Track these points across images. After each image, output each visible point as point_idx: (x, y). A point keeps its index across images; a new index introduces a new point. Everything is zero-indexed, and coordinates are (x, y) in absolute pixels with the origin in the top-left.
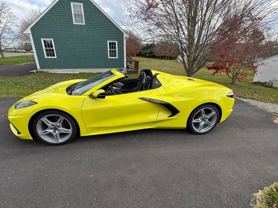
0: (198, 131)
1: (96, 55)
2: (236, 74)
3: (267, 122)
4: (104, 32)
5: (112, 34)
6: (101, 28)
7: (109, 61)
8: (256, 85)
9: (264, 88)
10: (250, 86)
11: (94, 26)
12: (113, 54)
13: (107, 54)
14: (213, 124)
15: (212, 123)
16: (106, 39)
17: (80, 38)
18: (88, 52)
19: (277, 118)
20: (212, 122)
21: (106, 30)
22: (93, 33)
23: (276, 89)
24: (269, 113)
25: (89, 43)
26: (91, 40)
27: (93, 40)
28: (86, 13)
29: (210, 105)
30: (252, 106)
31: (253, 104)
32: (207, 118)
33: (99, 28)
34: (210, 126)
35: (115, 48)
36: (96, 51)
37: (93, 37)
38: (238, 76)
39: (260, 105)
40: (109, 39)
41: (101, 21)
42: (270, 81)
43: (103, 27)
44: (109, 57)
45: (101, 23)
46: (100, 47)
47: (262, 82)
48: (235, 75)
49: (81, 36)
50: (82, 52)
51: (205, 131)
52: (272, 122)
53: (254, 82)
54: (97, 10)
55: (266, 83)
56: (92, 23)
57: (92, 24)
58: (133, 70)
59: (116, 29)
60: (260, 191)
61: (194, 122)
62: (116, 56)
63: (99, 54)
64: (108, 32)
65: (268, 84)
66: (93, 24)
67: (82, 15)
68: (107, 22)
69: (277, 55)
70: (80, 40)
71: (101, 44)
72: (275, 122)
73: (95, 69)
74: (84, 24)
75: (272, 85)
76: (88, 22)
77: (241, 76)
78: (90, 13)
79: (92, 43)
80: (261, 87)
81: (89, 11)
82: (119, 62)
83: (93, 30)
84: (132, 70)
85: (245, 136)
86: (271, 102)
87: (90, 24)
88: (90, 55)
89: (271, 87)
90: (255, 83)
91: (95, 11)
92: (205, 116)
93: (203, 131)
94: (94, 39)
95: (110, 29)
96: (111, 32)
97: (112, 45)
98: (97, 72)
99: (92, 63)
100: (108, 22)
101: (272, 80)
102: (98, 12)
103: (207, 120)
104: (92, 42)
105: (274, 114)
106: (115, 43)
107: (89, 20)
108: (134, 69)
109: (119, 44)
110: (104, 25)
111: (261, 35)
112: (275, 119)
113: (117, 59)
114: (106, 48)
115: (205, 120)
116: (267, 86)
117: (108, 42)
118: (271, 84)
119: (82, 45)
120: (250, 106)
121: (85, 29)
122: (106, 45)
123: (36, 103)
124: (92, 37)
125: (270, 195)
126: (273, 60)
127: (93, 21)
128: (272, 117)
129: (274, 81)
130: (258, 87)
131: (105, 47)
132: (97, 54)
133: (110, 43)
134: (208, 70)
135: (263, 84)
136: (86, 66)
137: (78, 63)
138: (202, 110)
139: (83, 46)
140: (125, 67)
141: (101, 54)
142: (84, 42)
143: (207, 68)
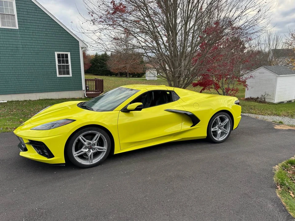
0: (217, 140)
1: (37, 73)
2: (226, 90)
3: (270, 129)
4: (49, 40)
5: (61, 43)
6: (45, 35)
7: (58, 81)
8: (249, 101)
9: (258, 104)
10: (244, 103)
11: (34, 32)
12: (64, 70)
13: (55, 71)
14: (229, 132)
15: (227, 131)
16: (52, 50)
17: (9, 48)
18: (24, 69)
19: (276, 125)
20: (227, 129)
21: (52, 38)
22: (31, 41)
23: (270, 104)
24: (269, 122)
25: (25, 56)
26: (29, 51)
27: (32, 51)
28: (20, 12)
29: (224, 113)
30: (253, 118)
31: (253, 117)
32: (222, 126)
33: (42, 34)
34: (226, 134)
35: (67, 62)
36: (36, 67)
37: (33, 47)
38: (229, 92)
39: (260, 117)
40: (58, 50)
41: (45, 25)
42: (262, 96)
43: (47, 32)
44: (58, 76)
45: (44, 28)
46: (43, 60)
47: (254, 98)
48: (226, 92)
49: (11, 46)
50: (13, 69)
51: (223, 139)
52: (273, 129)
53: (246, 99)
54: (38, 9)
55: (258, 98)
56: (30, 26)
57: (30, 29)
58: (94, 93)
59: (67, 36)
60: (276, 166)
61: (213, 130)
62: (68, 73)
63: (42, 71)
64: (55, 40)
65: (261, 99)
66: (32, 29)
67: (14, 15)
68: (53, 26)
69: (262, 67)
70: (10, 51)
71: (45, 56)
72: (276, 128)
73: (35, 93)
74: (18, 28)
75: (265, 100)
76: (23, 26)
77: (232, 92)
78: (26, 13)
79: (30, 56)
80: (255, 103)
81: (26, 10)
82: (73, 82)
83: (32, 36)
84: (92, 93)
85: (255, 140)
86: (268, 115)
87: (27, 29)
88: (28, 73)
89: (264, 102)
90: (248, 99)
91: (35, 12)
92: (220, 124)
93: (221, 139)
94: (34, 49)
95: (58, 35)
96: (60, 40)
97: (63, 58)
98: (38, 99)
99: (31, 85)
100: (55, 26)
101: (264, 94)
102: (40, 12)
103: (223, 128)
104: (31, 54)
105: (273, 122)
106: (67, 55)
107: (26, 23)
108: (95, 91)
109: (73, 57)
110: (49, 30)
111: (241, 44)
112: (275, 126)
113: (70, 78)
114: (53, 62)
115: (221, 128)
116: (260, 102)
117: (56, 53)
118: (263, 99)
119: (13, 58)
120: (251, 119)
121: (19, 36)
122: (53, 58)
123: (74, 120)
124: (29, 46)
125: (283, 166)
126: (260, 72)
127: (32, 24)
128: (273, 125)
129: (265, 96)
130: (251, 103)
131: (52, 60)
132: (38, 71)
133: (59, 55)
134: (194, 86)
135: (256, 100)
136: (20, 90)
137: (6, 87)
138: (218, 117)
139: (14, 60)
140: (83, 89)
141: (45, 71)
142: (18, 53)
143: (193, 85)
